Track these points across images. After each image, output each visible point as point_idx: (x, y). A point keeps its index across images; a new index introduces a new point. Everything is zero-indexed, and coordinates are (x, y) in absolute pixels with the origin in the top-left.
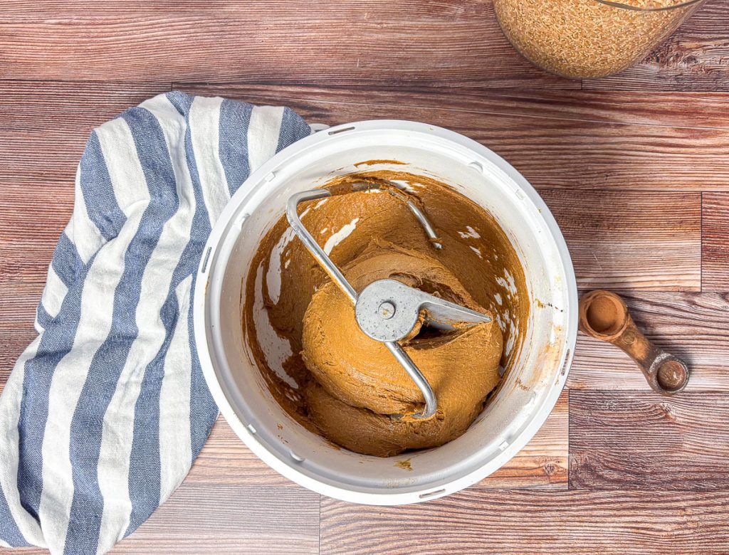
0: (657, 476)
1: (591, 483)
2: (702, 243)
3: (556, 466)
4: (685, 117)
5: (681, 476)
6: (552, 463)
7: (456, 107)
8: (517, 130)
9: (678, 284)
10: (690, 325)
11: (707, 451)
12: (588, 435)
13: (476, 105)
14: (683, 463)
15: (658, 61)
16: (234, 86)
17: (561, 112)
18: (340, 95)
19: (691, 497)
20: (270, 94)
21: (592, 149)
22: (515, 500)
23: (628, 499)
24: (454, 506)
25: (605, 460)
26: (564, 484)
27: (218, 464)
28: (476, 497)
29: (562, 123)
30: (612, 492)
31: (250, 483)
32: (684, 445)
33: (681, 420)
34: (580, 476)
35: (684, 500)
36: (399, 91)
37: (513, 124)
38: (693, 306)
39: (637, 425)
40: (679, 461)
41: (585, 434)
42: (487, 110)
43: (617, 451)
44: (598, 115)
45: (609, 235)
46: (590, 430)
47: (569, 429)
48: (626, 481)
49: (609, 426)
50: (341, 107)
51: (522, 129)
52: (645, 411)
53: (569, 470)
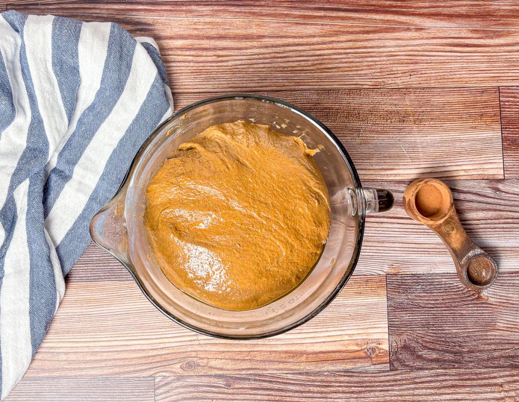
0: (474, 355)
1: (411, 364)
2: (502, 134)
3: (377, 348)
4: (479, 19)
5: (496, 354)
6: (373, 345)
7: (270, 18)
8: (326, 37)
9: (482, 173)
10: (496, 210)
12: (406, 317)
13: (286, 15)
14: (498, 341)
16: (64, 6)
17: (364, 19)
18: (161, 10)
19: (507, 373)
20: (98, 11)
21: (395, 52)
22: (340, 382)
23: (448, 377)
24: (282, 390)
25: (423, 341)
26: (386, 365)
27: (56, 358)
28: (303, 381)
29: (367, 29)
30: (431, 371)
31: (87, 375)
32: (498, 324)
33: (494, 300)
34: (400, 356)
35: (501, 377)
36: (216, 5)
37: (321, 31)
38: (498, 193)
39: (451, 306)
40: (494, 339)
41: (403, 317)
42: (297, 19)
43: (434, 332)
44: (399, 20)
45: (415, 129)
46: (408, 312)
47: (388, 312)
48: (445, 360)
49: (425, 307)
50: (163, 21)
51: (330, 36)
52: (459, 293)
53: (389, 351)
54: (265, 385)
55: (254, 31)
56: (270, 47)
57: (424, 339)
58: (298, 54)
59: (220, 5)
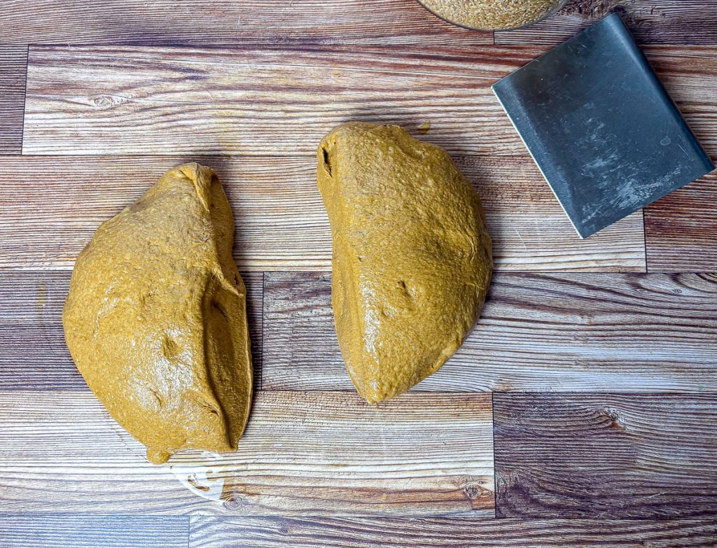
0: (607, 501)
1: (523, 510)
2: (644, 215)
3: (480, 487)
5: (636, 501)
6: (475, 483)
7: (352, 67)
8: (421, 90)
9: (618, 264)
10: (635, 313)
11: (667, 468)
12: (517, 448)
13: (373, 63)
14: (638, 484)
15: (580, 11)
16: (99, 48)
17: (470, 69)
18: (218, 55)
19: (650, 526)
20: (140, 55)
22: (430, 532)
23: (572, 530)
24: (354, 540)
25: (540, 480)
26: (491, 511)
28: (382, 528)
29: (473, 82)
30: (550, 521)
31: (103, 512)
32: (638, 461)
33: (633, 429)
34: (509, 500)
35: (641, 531)
36: (286, 49)
37: (416, 83)
38: (638, 290)
39: (577, 436)
40: (633, 481)
41: (514, 448)
42: (386, 68)
43: (554, 468)
45: (533, 207)
46: (520, 442)
47: (494, 441)
48: (568, 507)
49: (543, 436)
50: (219, 68)
51: (427, 89)
52: (587, 418)
53: (495, 493)
54: (332, 531)
55: (332, 81)
56: (351, 101)
57: (541, 478)
58: (386, 111)
59: (290, 49)
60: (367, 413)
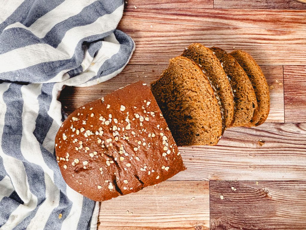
2: (284, 95)
3: (203, 226)
4: (272, 23)
6: (200, 224)
8: (177, 32)
9: (271, 119)
10: (278, 142)
11: (290, 216)
12: (221, 207)
13: (153, 18)
14: (276, 223)
17: (202, 21)
21: (220, 42)
25: (231, 222)
32: (277, 212)
33: (275, 198)
37: (175, 28)
38: (280, 131)
39: (249, 201)
40: (274, 222)
41: (219, 207)
42: (160, 20)
43: (238, 217)
44: (223, 22)
46: (222, 204)
47: (210, 204)
49: (233, 202)
51: (180, 31)
52: (254, 193)
53: (210, 229)
55: (133, 27)
57: (232, 221)
58: (160, 42)
60: (149, 191)
